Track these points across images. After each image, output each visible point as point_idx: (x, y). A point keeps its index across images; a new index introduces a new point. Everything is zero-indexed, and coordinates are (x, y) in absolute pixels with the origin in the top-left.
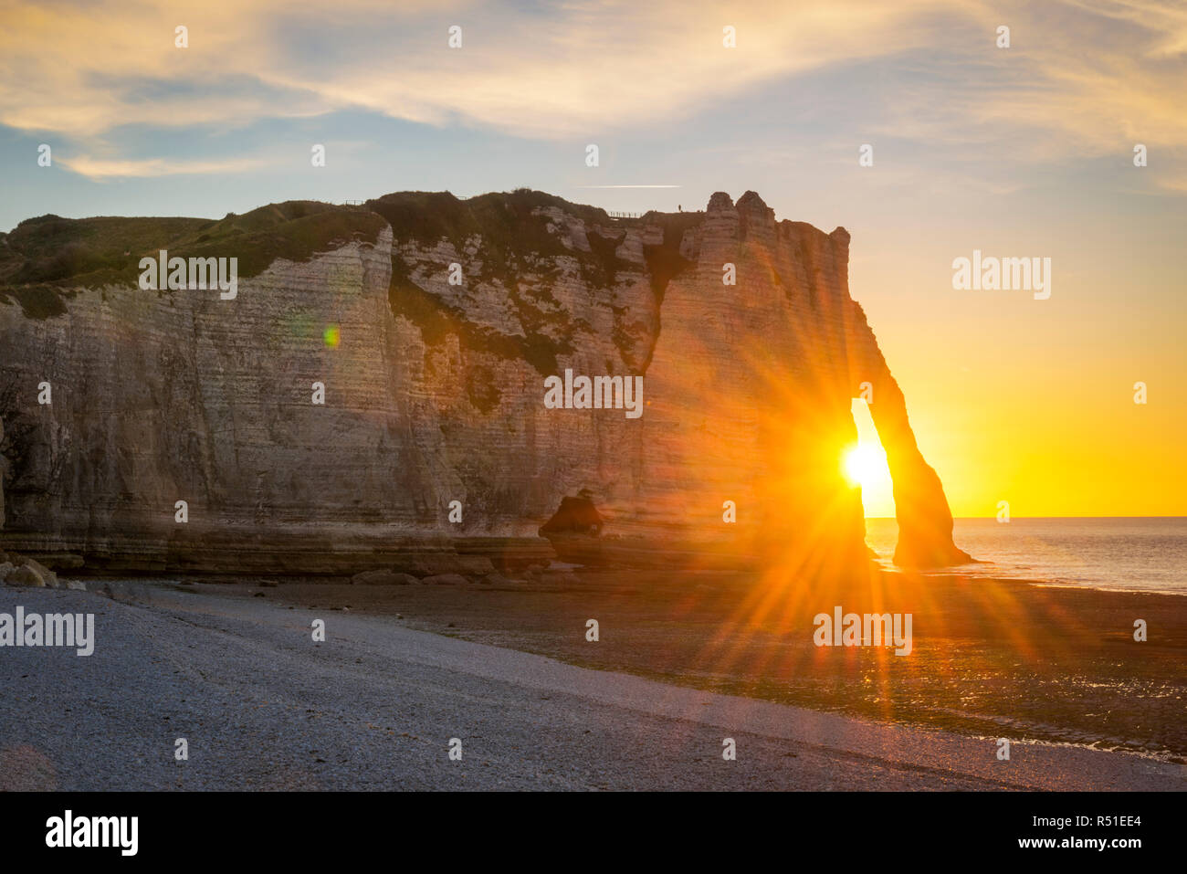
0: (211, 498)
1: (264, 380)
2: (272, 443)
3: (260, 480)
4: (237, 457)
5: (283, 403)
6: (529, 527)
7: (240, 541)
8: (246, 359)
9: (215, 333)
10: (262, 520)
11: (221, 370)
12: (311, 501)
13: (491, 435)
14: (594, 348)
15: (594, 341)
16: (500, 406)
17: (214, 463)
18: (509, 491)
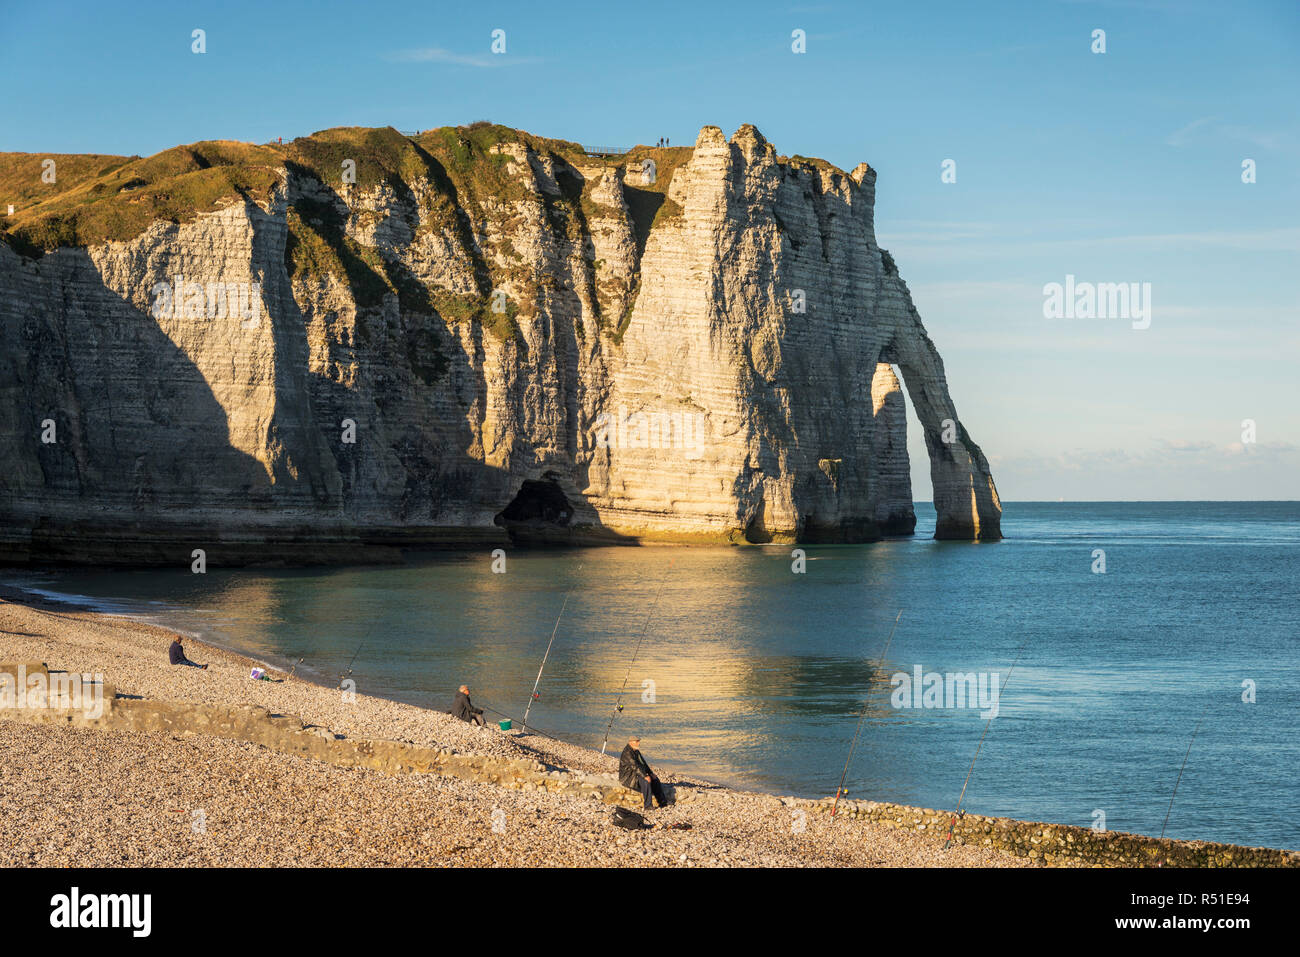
0: (84, 483)
1: (142, 353)
2: (152, 422)
3: (139, 464)
4: (113, 437)
5: (164, 379)
6: (482, 514)
7: (115, 529)
8: (122, 331)
9: (87, 303)
10: (141, 507)
11: (95, 343)
12: (196, 486)
13: (437, 409)
14: (562, 308)
15: (562, 300)
16: (448, 375)
17: (87, 445)
18: (458, 473)
